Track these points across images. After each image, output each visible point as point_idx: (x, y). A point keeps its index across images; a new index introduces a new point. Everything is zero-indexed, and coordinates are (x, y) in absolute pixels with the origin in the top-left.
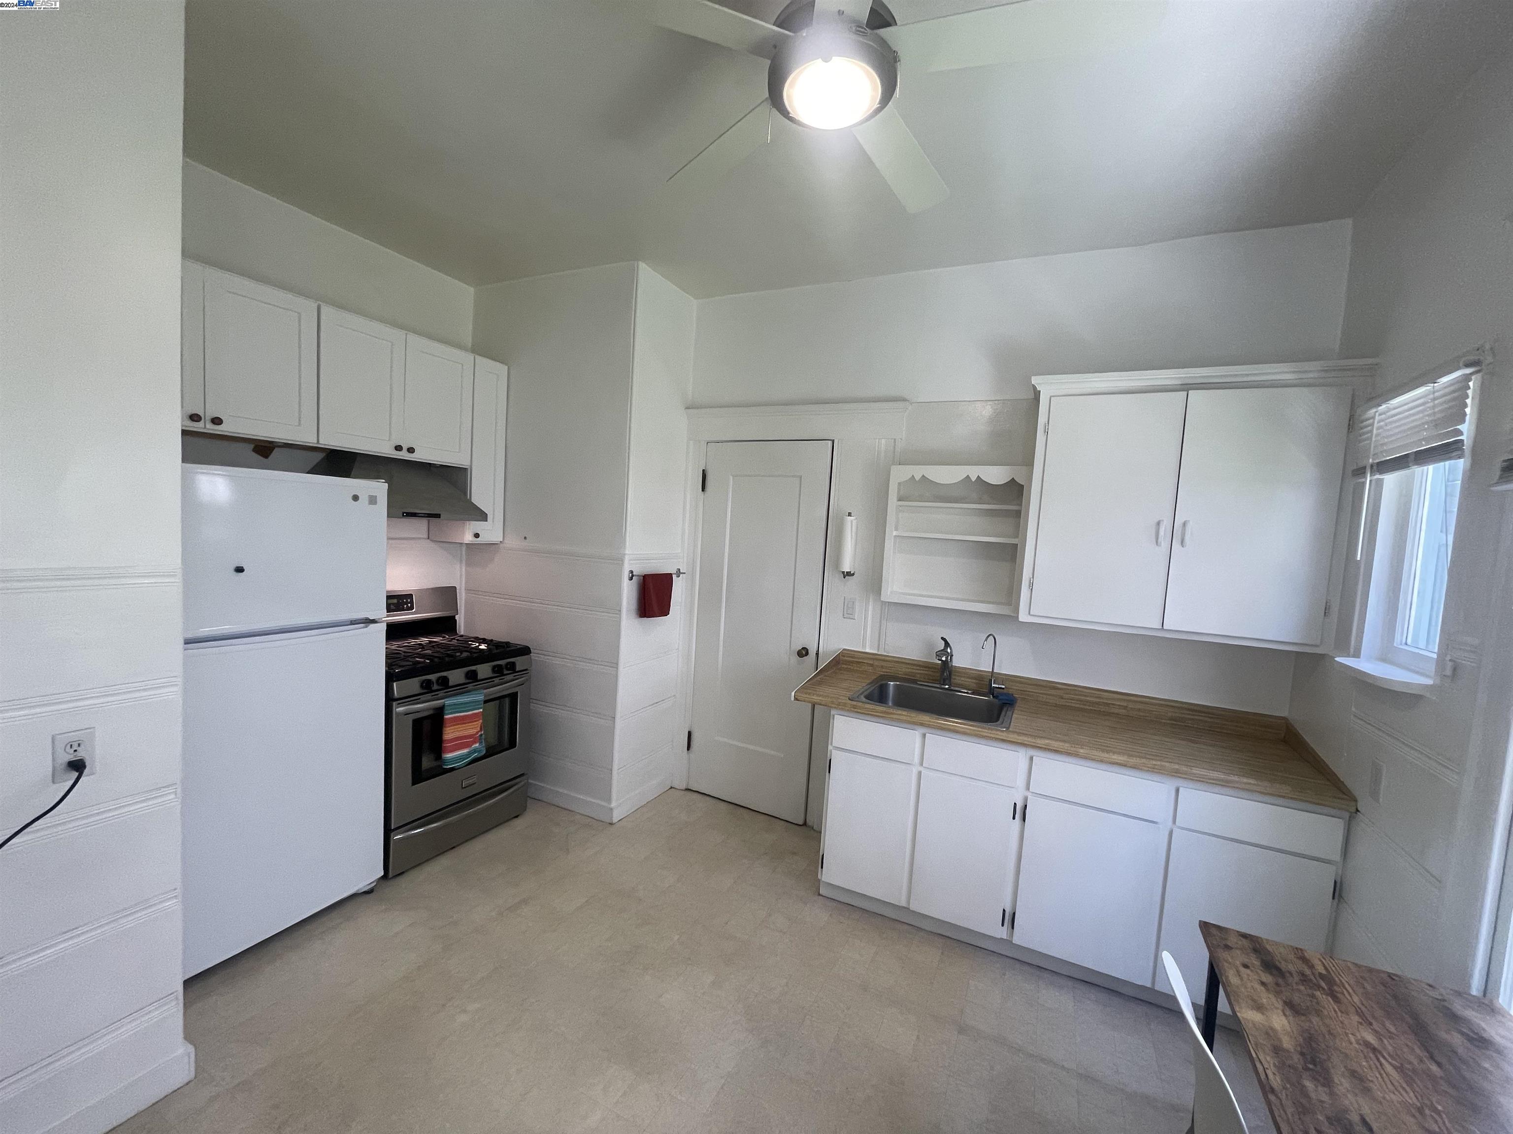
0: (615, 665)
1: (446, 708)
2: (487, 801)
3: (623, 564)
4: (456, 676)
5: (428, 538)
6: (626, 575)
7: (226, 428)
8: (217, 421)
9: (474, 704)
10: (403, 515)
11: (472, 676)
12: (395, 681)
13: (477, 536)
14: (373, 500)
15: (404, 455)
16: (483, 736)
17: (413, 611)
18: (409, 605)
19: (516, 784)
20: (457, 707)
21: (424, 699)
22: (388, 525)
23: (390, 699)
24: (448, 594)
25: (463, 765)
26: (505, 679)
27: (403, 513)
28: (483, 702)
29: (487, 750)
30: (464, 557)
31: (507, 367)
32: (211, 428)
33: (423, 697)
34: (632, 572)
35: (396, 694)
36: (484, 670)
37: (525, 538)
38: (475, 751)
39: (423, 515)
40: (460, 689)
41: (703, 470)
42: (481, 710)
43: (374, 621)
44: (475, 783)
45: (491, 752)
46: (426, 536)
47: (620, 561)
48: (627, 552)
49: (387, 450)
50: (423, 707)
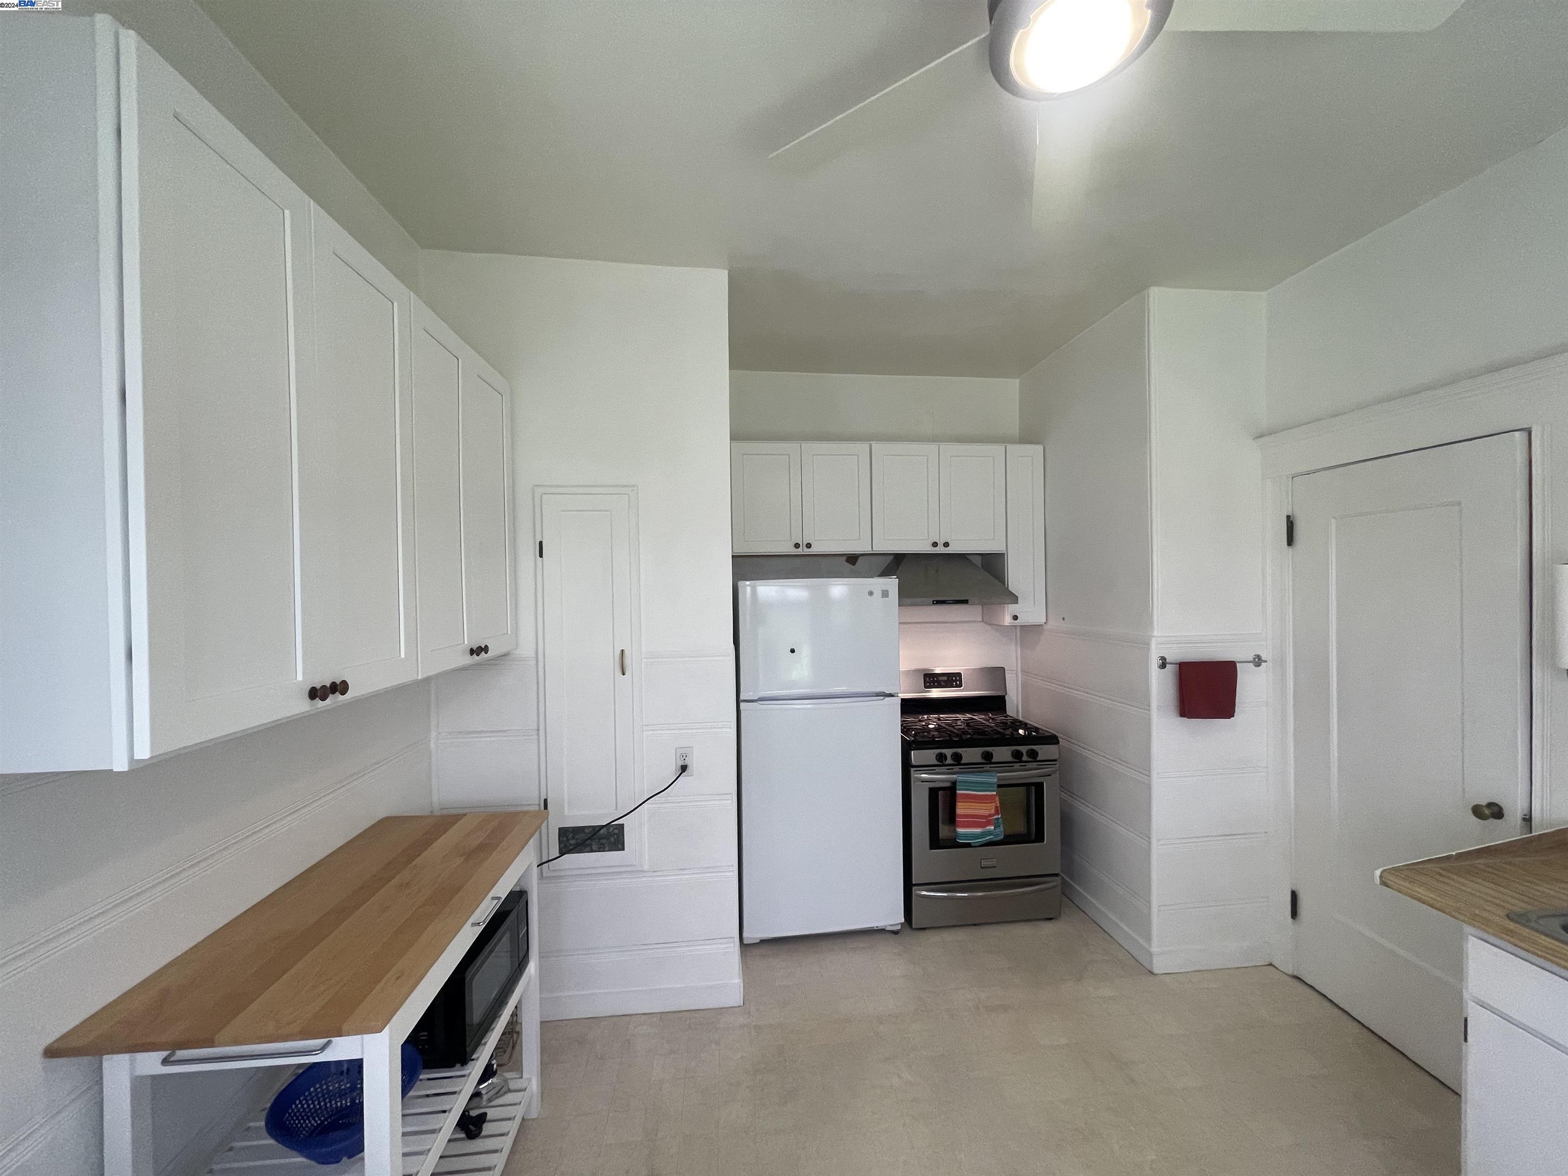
0: (1147, 772)
1: (958, 784)
2: (1007, 889)
3: (1149, 649)
4: (971, 754)
5: (983, 621)
6: (1155, 662)
7: (815, 550)
8: (809, 546)
9: (987, 785)
10: (933, 603)
11: (988, 757)
12: (913, 750)
13: (1015, 618)
14: (885, 594)
15: (941, 549)
16: (1000, 820)
17: (962, 688)
18: (958, 683)
19: (1045, 883)
20: (969, 785)
21: (939, 771)
22: (899, 613)
23: (907, 766)
24: (997, 674)
25: (977, 844)
26: (1027, 767)
27: (933, 601)
28: (996, 786)
29: (1005, 836)
30: (1018, 639)
31: (1042, 447)
32: (807, 551)
33: (938, 769)
34: (1163, 659)
35: (913, 762)
36: (1002, 753)
37: (1063, 619)
38: (990, 833)
39: (951, 602)
40: (972, 767)
41: (1288, 517)
42: (995, 793)
43: (891, 695)
44: (995, 867)
45: (1009, 840)
46: (981, 620)
47: (1145, 645)
48: (1156, 633)
49: (927, 548)
50: (941, 778)
